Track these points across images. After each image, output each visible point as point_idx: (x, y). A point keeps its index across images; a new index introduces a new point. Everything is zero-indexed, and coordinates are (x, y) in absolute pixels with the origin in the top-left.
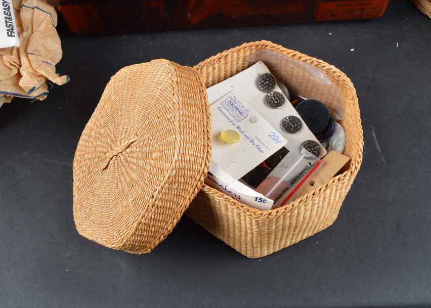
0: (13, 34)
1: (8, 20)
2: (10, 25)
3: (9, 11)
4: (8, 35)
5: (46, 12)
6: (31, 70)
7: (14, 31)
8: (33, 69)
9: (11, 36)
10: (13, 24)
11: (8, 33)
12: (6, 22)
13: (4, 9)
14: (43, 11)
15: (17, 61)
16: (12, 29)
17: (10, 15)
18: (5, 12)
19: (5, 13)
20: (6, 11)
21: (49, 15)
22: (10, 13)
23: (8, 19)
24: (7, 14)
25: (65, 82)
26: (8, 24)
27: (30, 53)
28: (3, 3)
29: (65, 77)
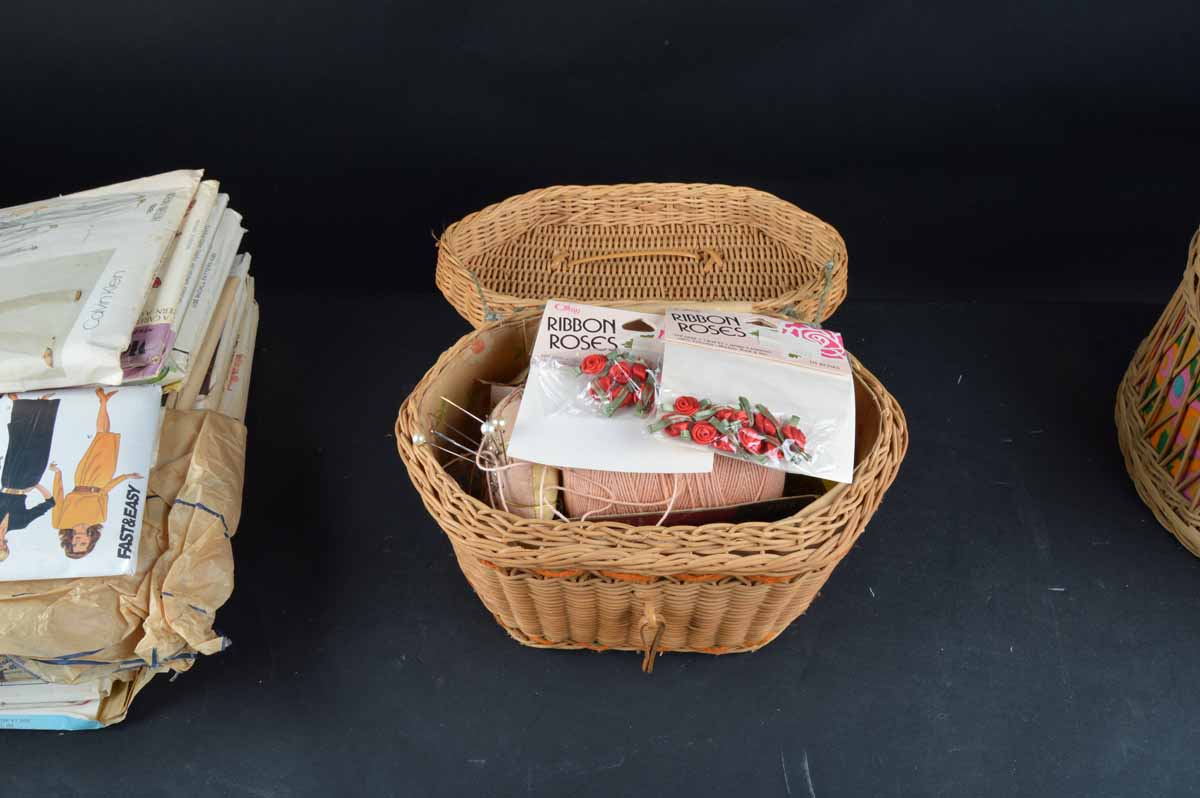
0: (128, 553)
1: (127, 526)
2: (128, 535)
3: (134, 508)
4: (119, 555)
5: (214, 513)
6: (162, 622)
7: (131, 548)
8: (165, 621)
9: (125, 556)
10: (134, 535)
11: (120, 550)
12: (123, 529)
13: (128, 504)
14: (209, 511)
15: (142, 606)
16: (130, 543)
17: (134, 517)
18: (126, 510)
19: (125, 514)
20: (129, 508)
21: (219, 519)
22: (136, 511)
23: (128, 523)
24: (130, 515)
25: (219, 648)
26: (126, 533)
27: (165, 593)
28: (129, 492)
29: (220, 639)
